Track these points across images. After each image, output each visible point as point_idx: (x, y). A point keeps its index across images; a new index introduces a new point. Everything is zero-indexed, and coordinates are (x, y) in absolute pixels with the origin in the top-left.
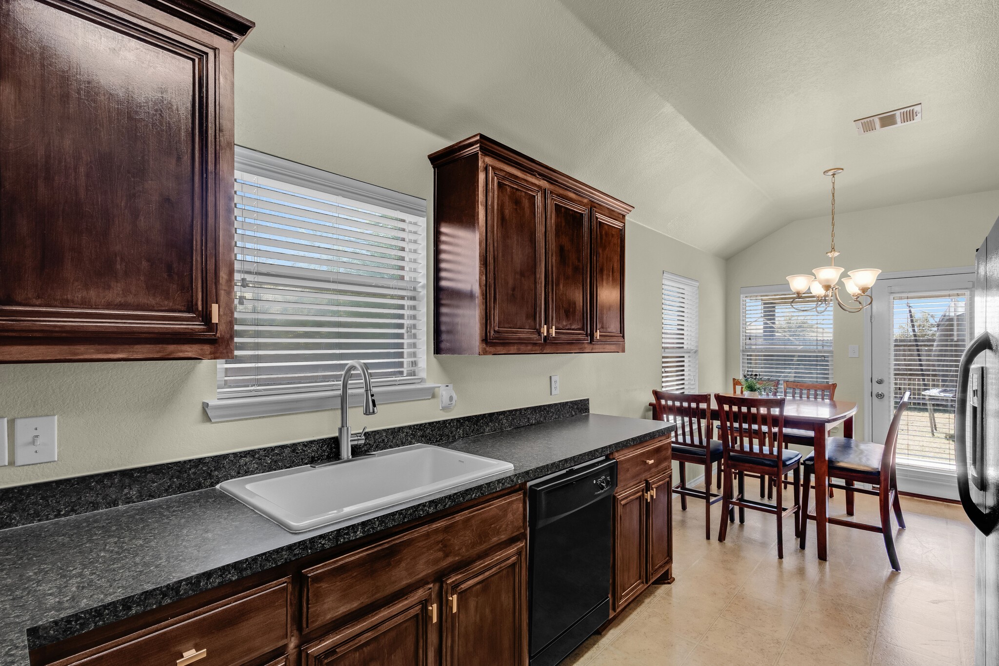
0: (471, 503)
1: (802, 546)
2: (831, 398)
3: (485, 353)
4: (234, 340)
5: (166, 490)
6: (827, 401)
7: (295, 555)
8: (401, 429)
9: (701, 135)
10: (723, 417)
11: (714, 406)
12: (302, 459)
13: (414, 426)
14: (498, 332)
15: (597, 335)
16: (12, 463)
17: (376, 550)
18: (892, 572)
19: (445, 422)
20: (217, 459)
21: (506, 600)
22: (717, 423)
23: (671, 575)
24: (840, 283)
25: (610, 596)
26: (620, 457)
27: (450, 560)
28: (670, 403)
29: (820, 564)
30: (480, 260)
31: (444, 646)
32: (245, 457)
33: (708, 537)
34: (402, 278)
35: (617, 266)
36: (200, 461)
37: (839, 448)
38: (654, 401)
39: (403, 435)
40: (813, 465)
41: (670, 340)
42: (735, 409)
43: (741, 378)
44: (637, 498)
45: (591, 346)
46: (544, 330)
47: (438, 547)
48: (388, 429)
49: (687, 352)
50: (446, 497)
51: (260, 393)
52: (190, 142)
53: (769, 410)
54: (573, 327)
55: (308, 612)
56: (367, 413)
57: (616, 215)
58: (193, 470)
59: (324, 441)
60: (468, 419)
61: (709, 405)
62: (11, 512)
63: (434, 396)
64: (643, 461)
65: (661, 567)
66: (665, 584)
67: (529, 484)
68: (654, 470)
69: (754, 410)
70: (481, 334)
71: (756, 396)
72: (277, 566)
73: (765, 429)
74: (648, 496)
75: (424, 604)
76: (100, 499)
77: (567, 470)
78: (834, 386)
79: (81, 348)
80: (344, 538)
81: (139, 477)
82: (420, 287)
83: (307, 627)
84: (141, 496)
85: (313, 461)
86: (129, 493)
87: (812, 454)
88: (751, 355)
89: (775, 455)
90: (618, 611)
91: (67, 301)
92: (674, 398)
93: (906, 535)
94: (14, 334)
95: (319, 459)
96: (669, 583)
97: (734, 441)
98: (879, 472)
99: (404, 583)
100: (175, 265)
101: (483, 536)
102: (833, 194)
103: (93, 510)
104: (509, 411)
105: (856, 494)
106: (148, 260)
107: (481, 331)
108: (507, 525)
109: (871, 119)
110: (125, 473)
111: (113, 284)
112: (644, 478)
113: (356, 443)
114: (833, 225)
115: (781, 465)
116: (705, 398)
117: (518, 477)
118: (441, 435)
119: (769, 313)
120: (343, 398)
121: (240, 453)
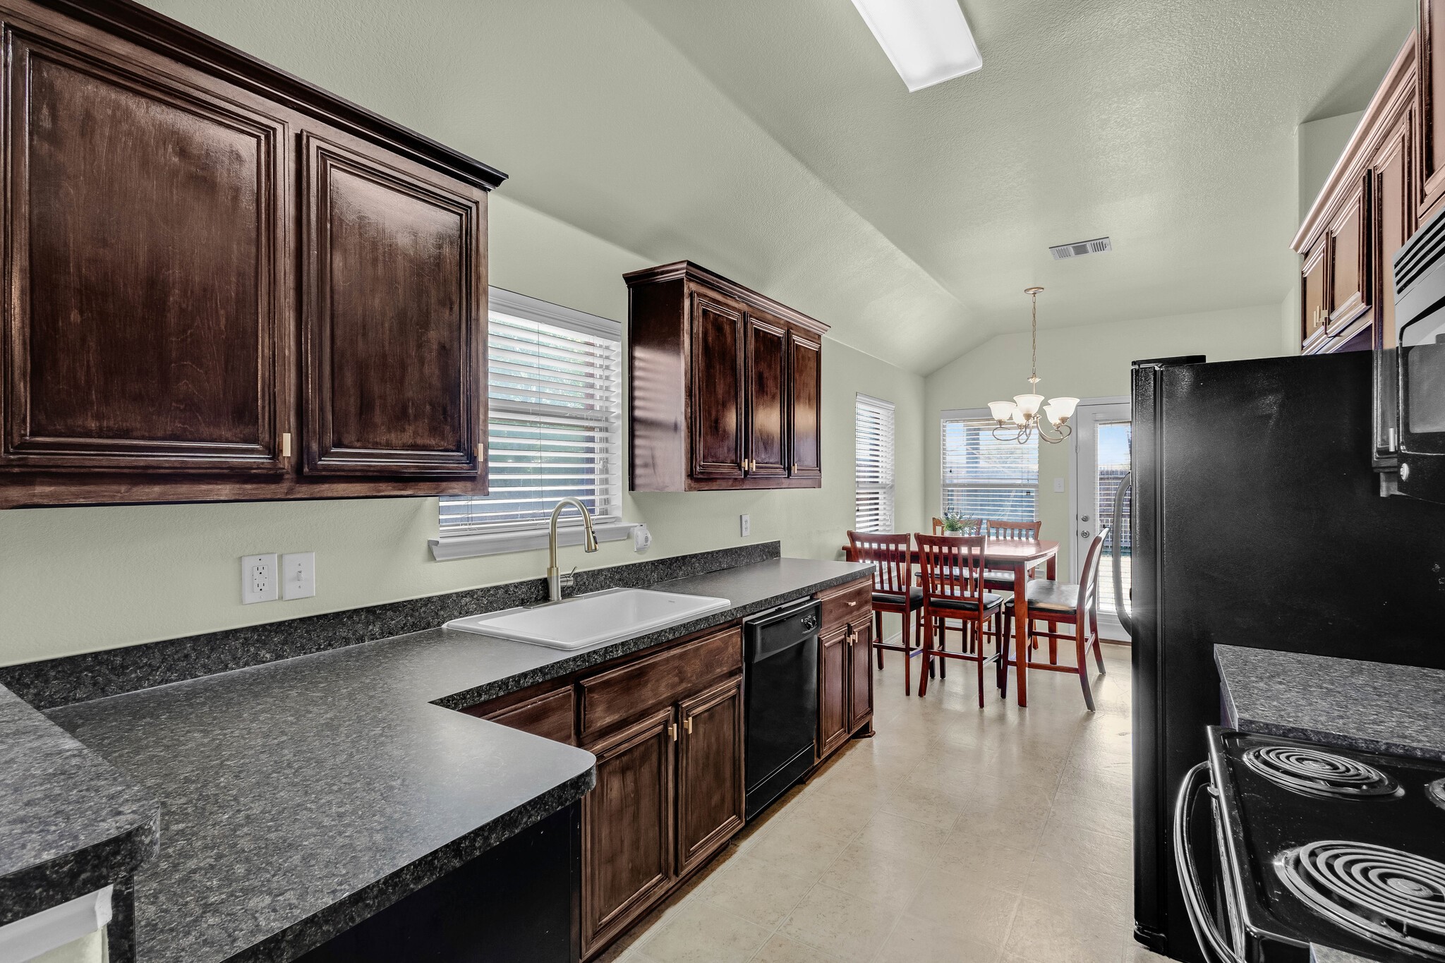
0: (698, 635)
1: (1003, 695)
2: (1036, 537)
3: (690, 489)
4: (488, 477)
5: (402, 628)
6: (1031, 540)
7: (578, 666)
8: (600, 571)
9: (900, 251)
10: (923, 559)
11: (914, 547)
12: (514, 601)
13: (612, 568)
14: (703, 466)
15: (795, 469)
16: (281, 598)
17: (630, 669)
18: (1088, 713)
19: (640, 564)
20: (443, 598)
21: (727, 730)
22: (916, 568)
23: (872, 728)
24: (1041, 411)
25: (814, 741)
26: (824, 597)
27: (684, 685)
28: (867, 545)
29: (1019, 710)
30: (686, 392)
31: (680, 766)
32: (466, 597)
33: (908, 693)
34: (591, 407)
35: (813, 391)
36: (429, 600)
37: (1041, 590)
38: (848, 544)
39: (602, 578)
40: (1013, 607)
41: (864, 475)
42: (936, 549)
43: (942, 517)
44: (839, 642)
45: (787, 481)
46: (745, 464)
47: (675, 673)
48: (589, 572)
49: (882, 488)
50: (681, 625)
51: (474, 532)
52: (458, 292)
53: (970, 550)
54: (771, 461)
55: (585, 718)
56: (589, 550)
57: (813, 335)
58: (423, 609)
59: (532, 582)
60: (662, 562)
61: (908, 547)
62: (283, 645)
63: (629, 537)
64: (845, 604)
65: (862, 717)
66: (866, 737)
67: (745, 620)
68: (855, 613)
69: (955, 550)
70: (686, 469)
71: (959, 534)
72: (566, 674)
73: (966, 573)
74: (850, 640)
75: (666, 723)
76: (350, 635)
77: (776, 608)
78: (1039, 524)
79: (383, 486)
80: (610, 655)
81: (380, 614)
82: (614, 417)
83: (585, 731)
84: (383, 633)
85: (524, 603)
86: (372, 630)
87: (1013, 597)
88: (952, 491)
89: (976, 598)
90: (823, 757)
91: (377, 443)
92: (871, 539)
93: (1107, 682)
94: (343, 473)
95: (528, 602)
96: (870, 736)
97: (935, 588)
98: (1075, 610)
99: (650, 702)
100: (449, 408)
101: (709, 667)
102: (1034, 314)
103: (346, 646)
104: (701, 554)
105: (1059, 641)
106: (430, 405)
107: (687, 466)
108: (728, 658)
109: (1065, 247)
110: (370, 610)
111: (407, 427)
112: (845, 622)
113: (565, 584)
114: (1034, 348)
115: (982, 608)
116: (904, 539)
117: (737, 611)
118: (637, 579)
119: (973, 441)
120: (552, 537)
121: (462, 592)
